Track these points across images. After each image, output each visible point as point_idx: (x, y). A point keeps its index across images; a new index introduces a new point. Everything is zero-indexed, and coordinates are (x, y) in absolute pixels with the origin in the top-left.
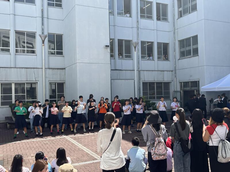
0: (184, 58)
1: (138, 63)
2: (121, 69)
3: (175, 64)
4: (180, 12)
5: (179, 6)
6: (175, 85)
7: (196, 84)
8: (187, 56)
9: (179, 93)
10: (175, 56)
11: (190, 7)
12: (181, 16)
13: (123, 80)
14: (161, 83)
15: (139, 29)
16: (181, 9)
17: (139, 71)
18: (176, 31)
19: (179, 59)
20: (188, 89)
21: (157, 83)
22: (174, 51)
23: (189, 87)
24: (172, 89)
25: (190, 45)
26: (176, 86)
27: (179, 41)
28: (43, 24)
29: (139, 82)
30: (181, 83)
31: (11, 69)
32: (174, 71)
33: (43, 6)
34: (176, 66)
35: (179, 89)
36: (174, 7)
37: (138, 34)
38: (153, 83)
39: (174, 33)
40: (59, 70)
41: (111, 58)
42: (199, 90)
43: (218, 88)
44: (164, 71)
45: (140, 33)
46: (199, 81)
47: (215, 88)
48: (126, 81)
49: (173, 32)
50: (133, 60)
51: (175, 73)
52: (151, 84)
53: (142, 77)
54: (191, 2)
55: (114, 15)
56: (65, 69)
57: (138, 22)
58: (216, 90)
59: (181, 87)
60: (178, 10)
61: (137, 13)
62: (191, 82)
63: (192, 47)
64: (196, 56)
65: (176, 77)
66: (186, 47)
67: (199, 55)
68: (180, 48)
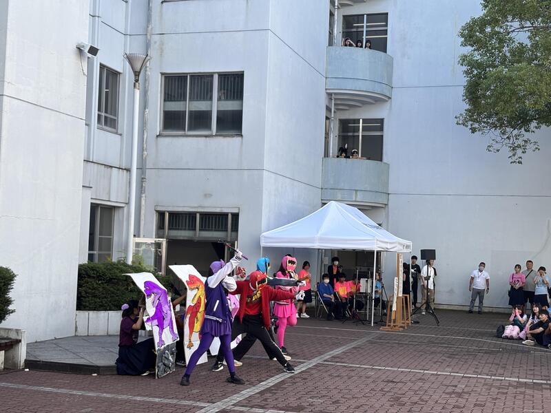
0: (181, 133)
6: (143, 217)
10: (146, 124)
18: (155, 38)
19: (161, 135)
22: (146, 105)
23: (194, 229)
25: (207, 97)
26: (143, 223)
27: (162, 74)
30: (162, 213)
34: (147, 155)
44: (111, 167)
49: (141, 39)
59: (161, 226)
62: (204, 214)
63: (215, 105)
64: (232, 136)
66: (192, 100)
67: (243, 133)
68: (165, 101)
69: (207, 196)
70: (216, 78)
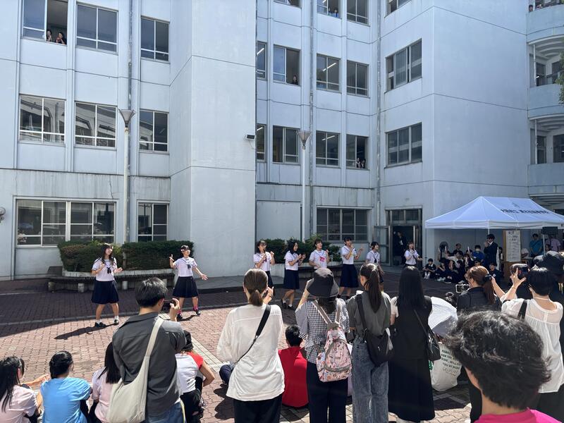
0: (395, 164)
1: (311, 171)
2: (278, 182)
3: (379, 177)
4: (390, 80)
5: (390, 69)
6: (378, 214)
7: (416, 214)
8: (400, 161)
9: (385, 231)
10: (378, 162)
11: (408, 70)
12: (392, 88)
13: (279, 203)
14: (352, 211)
15: (314, 108)
16: (392, 74)
17: (311, 187)
18: (382, 114)
19: (386, 168)
20: (400, 223)
21: (345, 211)
22: (378, 152)
23: (403, 220)
24: (372, 222)
25: (407, 141)
26: (378, 218)
27: (386, 133)
28: (130, 91)
29: (311, 208)
30: (389, 211)
31: (65, 174)
32: (377, 189)
33: (131, 56)
34: (380, 180)
35: (384, 223)
36: (379, 69)
37: (311, 118)
38: (337, 211)
39: (379, 118)
40: (158, 180)
41: (258, 160)
42: (421, 227)
43: (456, 223)
44: (357, 188)
45: (314, 117)
46: (421, 210)
47: (451, 224)
48: (286, 204)
49: (376, 116)
50: (300, 165)
51: (379, 193)
52: (334, 212)
53: (316, 197)
54: (412, 61)
55: (267, 80)
56: (169, 177)
57: (311, 94)
58: (454, 227)
59: (388, 219)
60: (388, 76)
61: (311, 78)
62: (407, 210)
63: (410, 146)
64: (417, 162)
65: (379, 199)
66: (400, 144)
67: (423, 159)
68: (389, 147)
69: (407, 199)
70: (410, 129)
